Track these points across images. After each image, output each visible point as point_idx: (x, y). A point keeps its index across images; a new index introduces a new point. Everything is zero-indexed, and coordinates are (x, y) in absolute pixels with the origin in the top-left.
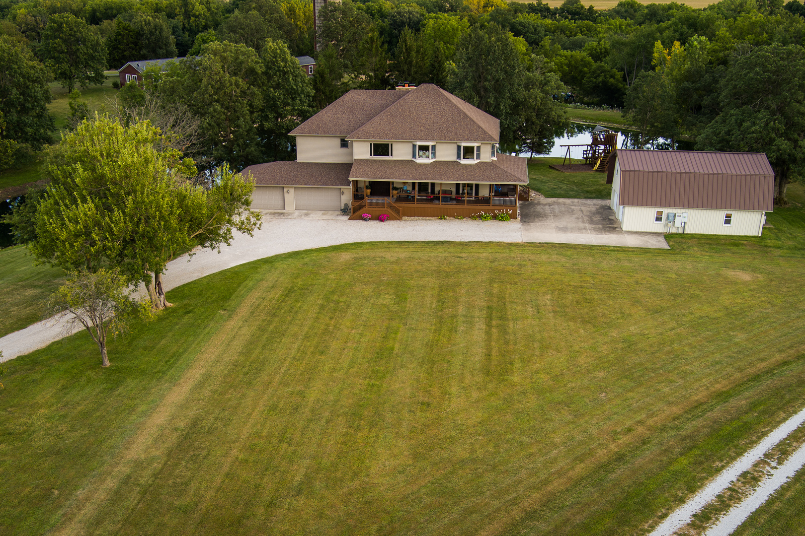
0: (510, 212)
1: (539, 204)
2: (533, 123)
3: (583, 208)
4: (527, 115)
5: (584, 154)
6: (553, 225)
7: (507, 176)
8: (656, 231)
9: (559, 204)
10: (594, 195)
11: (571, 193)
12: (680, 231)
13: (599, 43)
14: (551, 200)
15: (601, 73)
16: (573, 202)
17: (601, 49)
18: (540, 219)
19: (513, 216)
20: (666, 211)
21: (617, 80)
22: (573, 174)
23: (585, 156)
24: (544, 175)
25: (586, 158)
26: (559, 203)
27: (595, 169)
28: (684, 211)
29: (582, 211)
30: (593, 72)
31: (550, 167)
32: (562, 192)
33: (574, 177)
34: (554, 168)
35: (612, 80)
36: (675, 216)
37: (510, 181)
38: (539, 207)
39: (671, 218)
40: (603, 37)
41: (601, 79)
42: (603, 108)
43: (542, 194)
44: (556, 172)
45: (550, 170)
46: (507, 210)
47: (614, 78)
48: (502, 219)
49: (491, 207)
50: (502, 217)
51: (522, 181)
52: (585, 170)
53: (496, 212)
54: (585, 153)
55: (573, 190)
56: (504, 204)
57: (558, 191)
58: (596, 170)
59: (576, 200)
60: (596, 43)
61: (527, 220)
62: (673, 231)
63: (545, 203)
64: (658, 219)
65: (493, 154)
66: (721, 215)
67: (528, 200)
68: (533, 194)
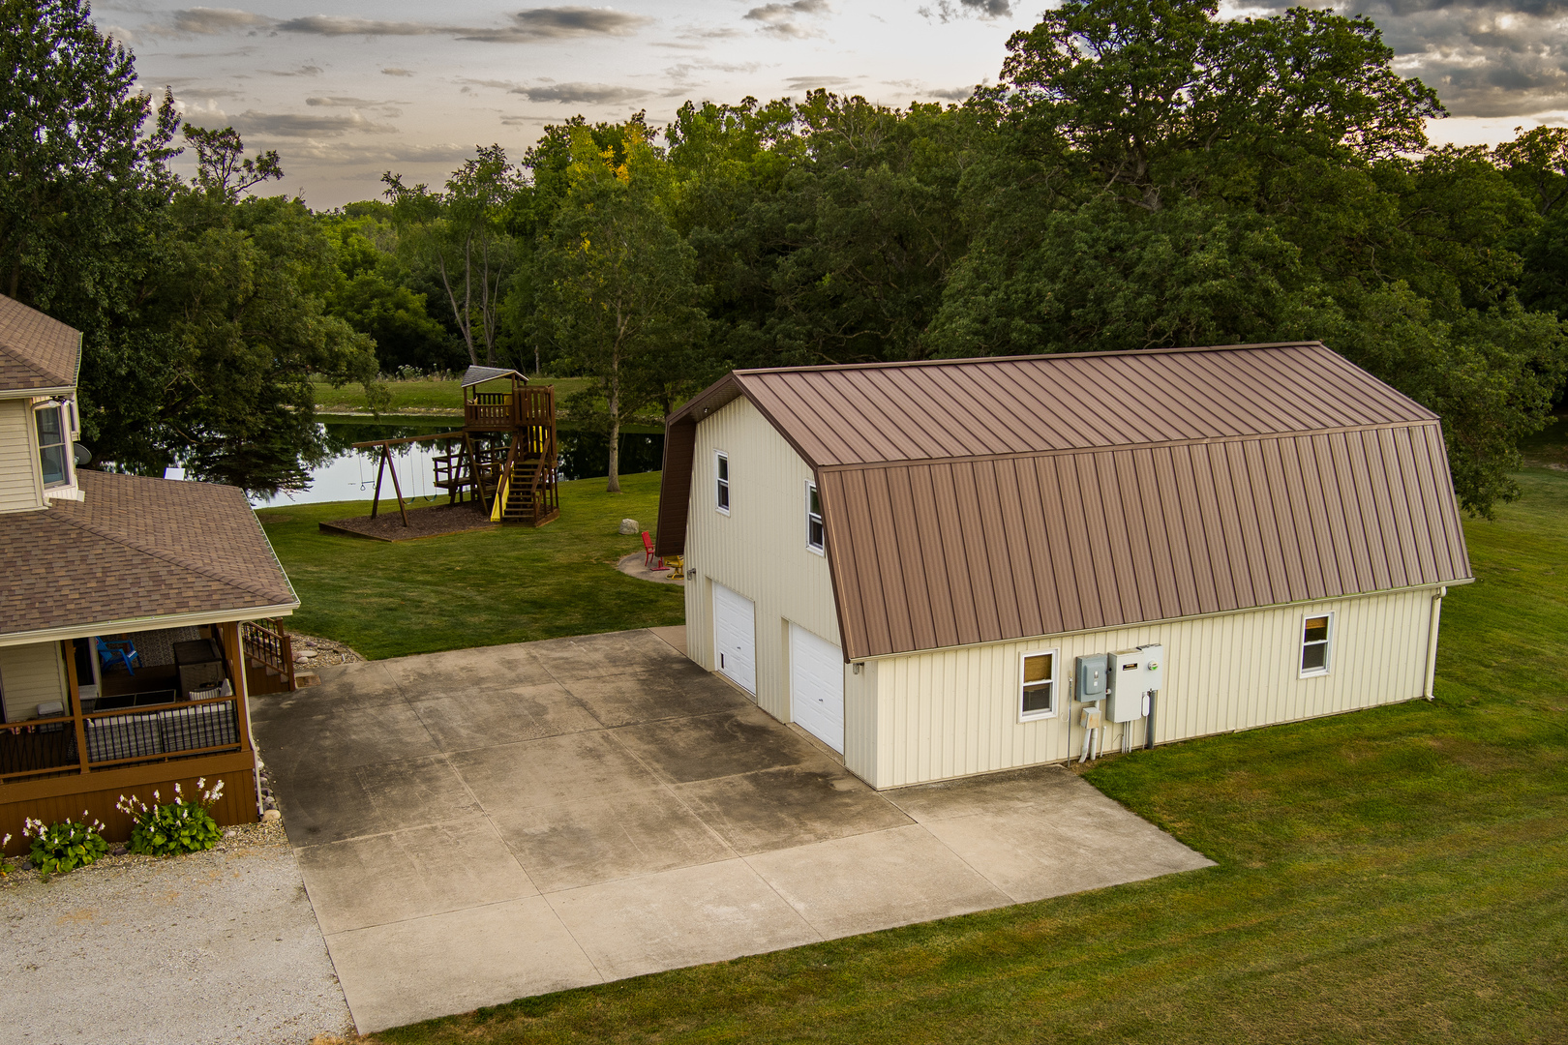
0: (216, 794)
1: (350, 697)
2: (232, 364)
3: (578, 689)
4: (207, 333)
5: (437, 470)
6: (490, 826)
7: (156, 578)
8: (1029, 761)
9: (448, 683)
10: (576, 618)
11: (473, 619)
12: (1135, 740)
13: (345, 242)
14: (401, 669)
15: (372, 298)
16: (511, 664)
17: (353, 256)
18: (395, 793)
19: (239, 811)
20: (1064, 652)
21: (415, 313)
22: (426, 541)
23: (443, 477)
24: (319, 562)
25: (452, 485)
26: (449, 677)
27: (495, 515)
28: (1142, 636)
29: (581, 704)
30: (349, 298)
31: (326, 529)
32: (432, 621)
33: (440, 552)
34: (342, 532)
35: (401, 312)
36: (1110, 671)
37: (182, 606)
38: (356, 718)
39: (1096, 683)
40: (354, 230)
41: (374, 312)
42: (401, 374)
43: (346, 644)
44: (355, 543)
45: (331, 539)
46: (189, 783)
47: (407, 310)
48: (172, 845)
49: (85, 781)
50: (168, 833)
51: (254, 597)
52: (464, 526)
53: (125, 804)
54: (442, 465)
55: (473, 608)
56: (168, 747)
57: (415, 622)
58: (504, 521)
59: (517, 652)
60: (340, 243)
61: (321, 815)
62: (1107, 743)
63: (378, 687)
64: (1036, 698)
65: (53, 468)
66: (1285, 630)
67: (289, 687)
68: (304, 651)
